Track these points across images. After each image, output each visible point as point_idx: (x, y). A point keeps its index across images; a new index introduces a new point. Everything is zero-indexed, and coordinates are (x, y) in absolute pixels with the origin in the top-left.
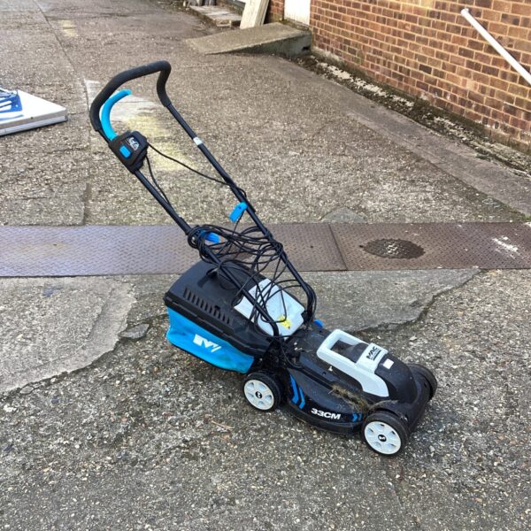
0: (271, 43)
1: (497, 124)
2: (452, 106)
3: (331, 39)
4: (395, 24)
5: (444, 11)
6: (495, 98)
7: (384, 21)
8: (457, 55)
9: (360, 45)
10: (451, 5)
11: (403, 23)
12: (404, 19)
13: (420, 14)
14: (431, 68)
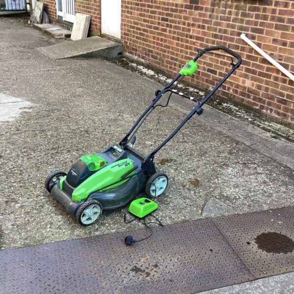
0: (98, 51)
1: (271, 110)
2: (234, 96)
3: (138, 49)
4: (187, 42)
5: (225, 35)
6: (269, 93)
7: (178, 39)
9: (160, 54)
10: (231, 31)
11: (193, 41)
12: (194, 38)
13: (206, 36)
14: (216, 71)
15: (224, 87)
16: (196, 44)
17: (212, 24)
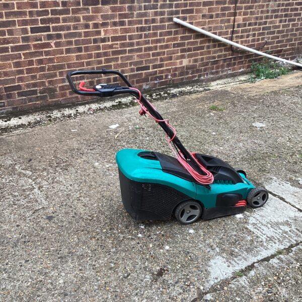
1: (207, 74)
2: (173, 80)
5: (154, 24)
6: (204, 61)
10: (160, 18)
11: (108, 45)
12: (109, 41)
13: (129, 33)
14: (149, 66)
15: (161, 78)
16: (114, 46)
17: (135, 17)
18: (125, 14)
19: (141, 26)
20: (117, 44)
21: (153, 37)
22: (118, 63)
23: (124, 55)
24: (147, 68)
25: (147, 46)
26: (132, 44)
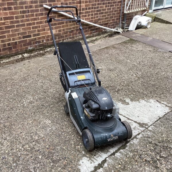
1: (67, 39)
5: (31, 9)
6: (65, 31)
8: (45, 24)
10: (35, 5)
11: (2, 22)
12: (2, 20)
13: (15, 14)
14: (31, 35)
15: (39, 42)
16: (6, 23)
17: (18, 4)
18: (12, 2)
19: (23, 10)
20: (8, 22)
21: (31, 17)
22: (10, 34)
23: (13, 29)
24: (30, 36)
25: (28, 22)
26: (18, 22)
